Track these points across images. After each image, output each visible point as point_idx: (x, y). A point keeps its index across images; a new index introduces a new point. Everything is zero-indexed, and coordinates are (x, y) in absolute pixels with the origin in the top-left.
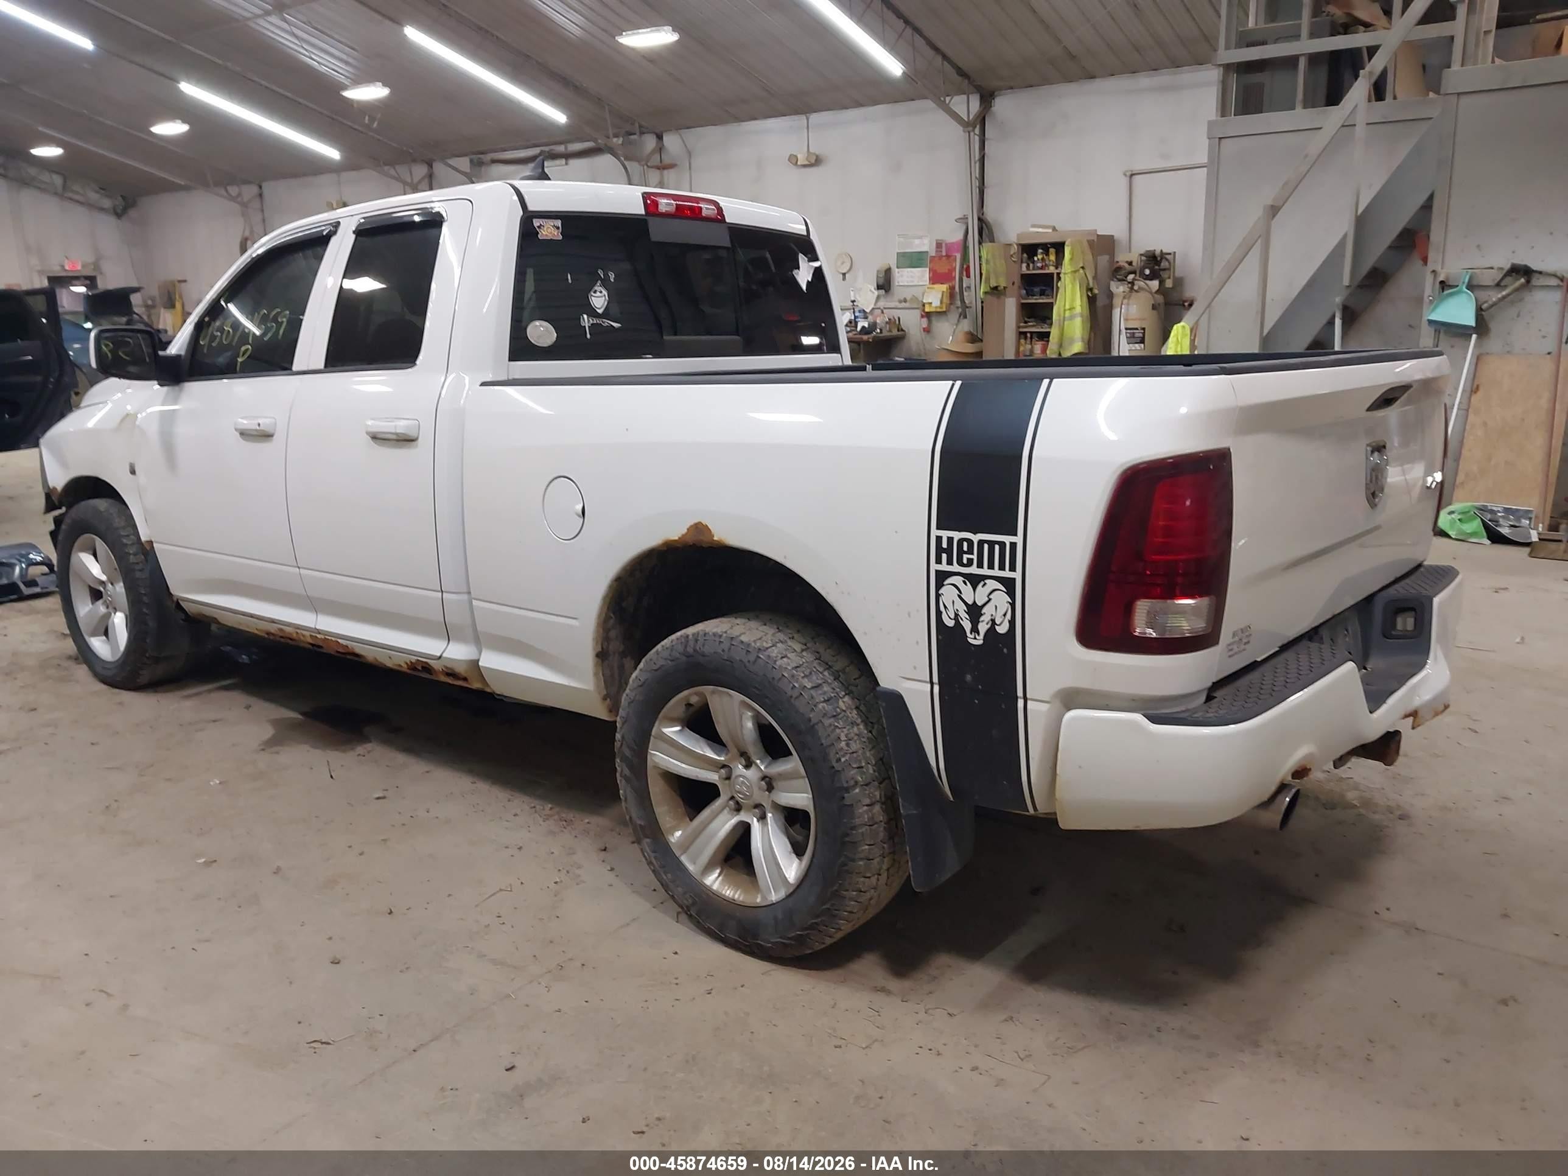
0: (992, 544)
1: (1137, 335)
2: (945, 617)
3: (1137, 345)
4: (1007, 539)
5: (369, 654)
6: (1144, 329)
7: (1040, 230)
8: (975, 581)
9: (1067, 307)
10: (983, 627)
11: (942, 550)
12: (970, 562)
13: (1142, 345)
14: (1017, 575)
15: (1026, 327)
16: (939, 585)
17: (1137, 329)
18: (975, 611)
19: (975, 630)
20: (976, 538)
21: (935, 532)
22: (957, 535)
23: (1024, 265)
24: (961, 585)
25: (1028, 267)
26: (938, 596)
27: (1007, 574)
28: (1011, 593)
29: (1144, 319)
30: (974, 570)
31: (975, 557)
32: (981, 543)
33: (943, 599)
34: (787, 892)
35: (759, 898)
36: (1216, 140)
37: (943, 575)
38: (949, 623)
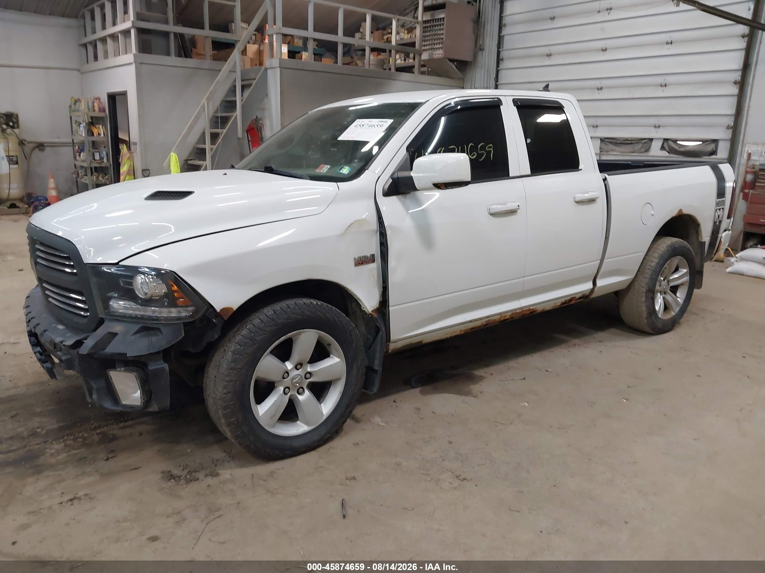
1: (14, 160)
2: (715, 219)
3: (14, 164)
4: (724, 199)
6: (17, 156)
13: (17, 165)
16: (715, 212)
17: (13, 156)
18: (719, 217)
19: (718, 221)
20: (721, 200)
21: (716, 200)
22: (719, 200)
24: (718, 211)
26: (715, 215)
27: (723, 207)
28: (723, 211)
29: (15, 151)
30: (720, 207)
31: (720, 204)
34: (680, 307)
35: (673, 314)
36: (138, 64)
37: (716, 210)
38: (715, 221)
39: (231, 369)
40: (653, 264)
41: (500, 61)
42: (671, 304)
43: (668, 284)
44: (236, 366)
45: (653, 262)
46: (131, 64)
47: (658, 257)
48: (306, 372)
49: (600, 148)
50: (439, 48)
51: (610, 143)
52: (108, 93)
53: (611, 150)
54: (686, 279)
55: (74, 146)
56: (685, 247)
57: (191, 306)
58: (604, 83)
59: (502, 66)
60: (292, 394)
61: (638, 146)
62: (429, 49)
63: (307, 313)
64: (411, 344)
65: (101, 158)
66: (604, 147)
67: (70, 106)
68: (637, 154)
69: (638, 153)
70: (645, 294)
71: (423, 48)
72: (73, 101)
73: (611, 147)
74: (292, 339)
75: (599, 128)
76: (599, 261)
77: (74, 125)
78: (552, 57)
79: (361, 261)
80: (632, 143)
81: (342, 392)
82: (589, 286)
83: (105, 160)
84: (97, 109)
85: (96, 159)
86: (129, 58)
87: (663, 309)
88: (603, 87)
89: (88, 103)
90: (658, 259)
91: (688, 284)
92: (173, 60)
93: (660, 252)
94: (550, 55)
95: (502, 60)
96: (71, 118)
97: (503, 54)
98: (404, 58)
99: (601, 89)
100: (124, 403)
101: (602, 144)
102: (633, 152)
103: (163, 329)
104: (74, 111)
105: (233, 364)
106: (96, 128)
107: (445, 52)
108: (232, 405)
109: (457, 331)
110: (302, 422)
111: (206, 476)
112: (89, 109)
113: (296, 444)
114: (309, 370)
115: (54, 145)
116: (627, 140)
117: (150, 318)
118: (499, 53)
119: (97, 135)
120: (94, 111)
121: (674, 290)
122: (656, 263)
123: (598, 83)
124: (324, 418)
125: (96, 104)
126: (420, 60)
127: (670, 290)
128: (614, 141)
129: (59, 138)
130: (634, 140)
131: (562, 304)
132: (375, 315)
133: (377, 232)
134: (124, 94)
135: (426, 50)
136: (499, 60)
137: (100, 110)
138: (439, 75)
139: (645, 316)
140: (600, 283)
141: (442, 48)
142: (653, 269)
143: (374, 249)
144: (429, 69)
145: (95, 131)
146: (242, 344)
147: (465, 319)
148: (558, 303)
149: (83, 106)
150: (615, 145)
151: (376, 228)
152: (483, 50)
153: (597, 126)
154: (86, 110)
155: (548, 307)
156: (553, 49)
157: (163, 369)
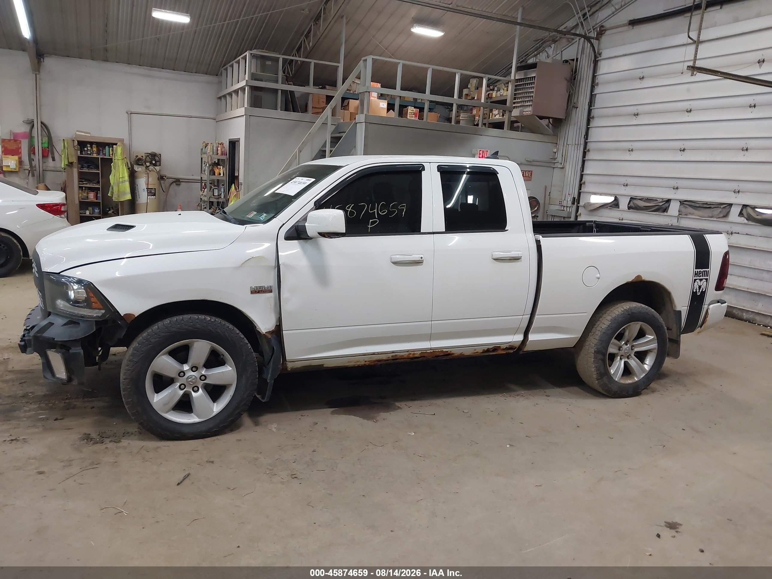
0: (705, 271)
1: (153, 192)
2: (694, 290)
3: (152, 196)
4: (707, 270)
5: (457, 352)
6: (155, 189)
7: (83, 134)
8: (701, 280)
9: (121, 177)
10: (701, 291)
11: (696, 274)
12: (701, 276)
13: (155, 197)
14: (708, 278)
15: (82, 184)
16: (694, 282)
17: (152, 189)
18: (700, 287)
19: (699, 291)
20: (702, 270)
21: (695, 270)
22: (699, 270)
23: (79, 152)
24: (698, 282)
25: (81, 153)
26: (694, 285)
27: (707, 278)
28: (707, 282)
29: (154, 185)
30: (701, 278)
31: (701, 275)
32: (703, 271)
33: (695, 285)
34: (646, 373)
35: (636, 379)
36: (248, 116)
37: (695, 280)
38: (695, 291)
39: (130, 361)
40: (604, 326)
41: (591, 120)
42: (633, 369)
43: (632, 349)
44: (134, 359)
45: (605, 324)
46: (243, 115)
47: (610, 320)
48: (202, 374)
49: (679, 211)
50: (529, 105)
51: (690, 206)
52: (229, 139)
53: (690, 214)
54: (654, 345)
55: (201, 183)
56: (648, 313)
57: (103, 309)
58: (687, 144)
59: (593, 124)
60: (187, 390)
61: (717, 211)
62: (521, 106)
63: (198, 326)
64: (310, 366)
65: (219, 195)
66: (683, 209)
67: (202, 149)
68: (715, 219)
69: (717, 218)
70: (594, 355)
71: (514, 105)
72: (204, 144)
73: (690, 210)
74: (189, 346)
75: (679, 190)
76: (529, 316)
77: (203, 165)
78: (639, 117)
79: (256, 291)
80: (710, 208)
81: (232, 396)
82: (519, 338)
83: (222, 196)
84: (219, 152)
85: (214, 195)
86: (241, 111)
87: (622, 373)
88: (685, 148)
89: (213, 147)
90: (610, 322)
91: (656, 351)
92: (280, 113)
93: (614, 315)
94: (637, 115)
95: (593, 117)
96: (202, 158)
97: (595, 113)
98: (503, 113)
99: (684, 150)
100: (57, 376)
101: (682, 206)
102: (712, 217)
103: (81, 323)
104: (204, 153)
105: (132, 357)
106: (218, 169)
107: (534, 110)
108: (129, 388)
109: (361, 362)
110: (195, 415)
111: (110, 442)
112: (213, 153)
113: (185, 430)
114: (203, 373)
115: (189, 181)
116: (706, 204)
117: (76, 316)
118: (590, 111)
119: (217, 174)
120: (217, 154)
121: (641, 356)
122: (607, 325)
123: (680, 145)
124: (214, 414)
125: (219, 148)
126: (510, 116)
127: (634, 355)
128: (693, 204)
129: (193, 175)
130: (713, 205)
131: (484, 351)
132: (270, 336)
133: (275, 268)
134: (238, 141)
135: (517, 107)
136: (590, 118)
137: (222, 154)
138: (532, 132)
139: (595, 376)
140: (532, 337)
141: (531, 105)
142: (604, 331)
143: (270, 281)
144: (523, 125)
145: (217, 171)
146: (140, 343)
147: (367, 351)
148: (480, 350)
149: (209, 149)
150: (694, 209)
151: (274, 265)
152: (577, 108)
153: (677, 188)
154: (211, 153)
155: (468, 352)
156: (641, 109)
157: (79, 353)
